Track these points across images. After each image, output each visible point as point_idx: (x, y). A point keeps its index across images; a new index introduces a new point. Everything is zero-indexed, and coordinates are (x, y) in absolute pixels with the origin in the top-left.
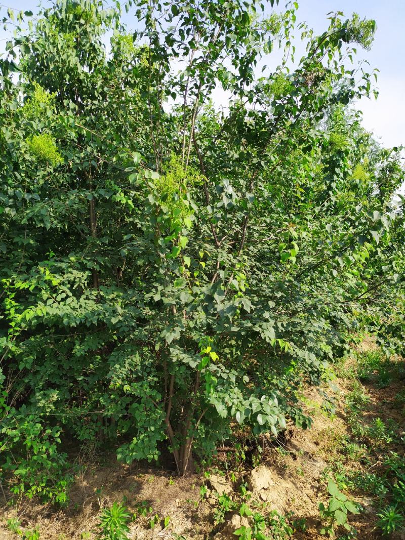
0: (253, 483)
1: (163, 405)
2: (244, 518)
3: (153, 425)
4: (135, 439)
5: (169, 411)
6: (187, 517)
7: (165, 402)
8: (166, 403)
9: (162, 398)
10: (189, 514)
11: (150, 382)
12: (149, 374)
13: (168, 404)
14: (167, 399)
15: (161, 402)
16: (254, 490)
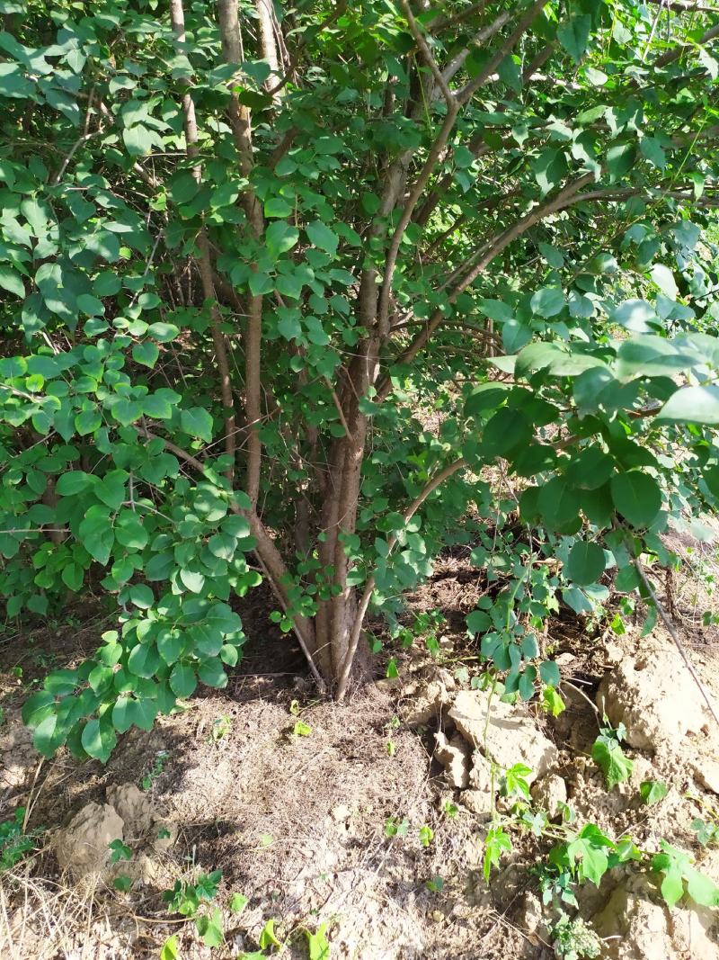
0: (652, 722)
1: (227, 461)
2: (680, 915)
3: (192, 567)
4: (110, 637)
5: (254, 485)
6: (395, 889)
7: (231, 450)
8: (236, 454)
9: (219, 434)
10: (403, 872)
11: (128, 352)
12: (116, 306)
13: (247, 456)
14: (239, 438)
15: (217, 448)
16: (662, 751)
